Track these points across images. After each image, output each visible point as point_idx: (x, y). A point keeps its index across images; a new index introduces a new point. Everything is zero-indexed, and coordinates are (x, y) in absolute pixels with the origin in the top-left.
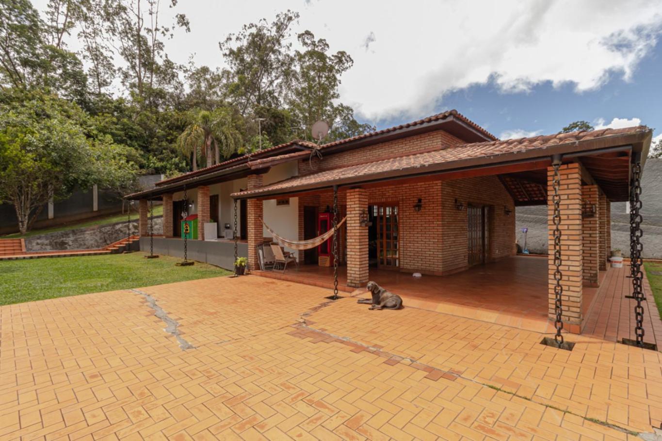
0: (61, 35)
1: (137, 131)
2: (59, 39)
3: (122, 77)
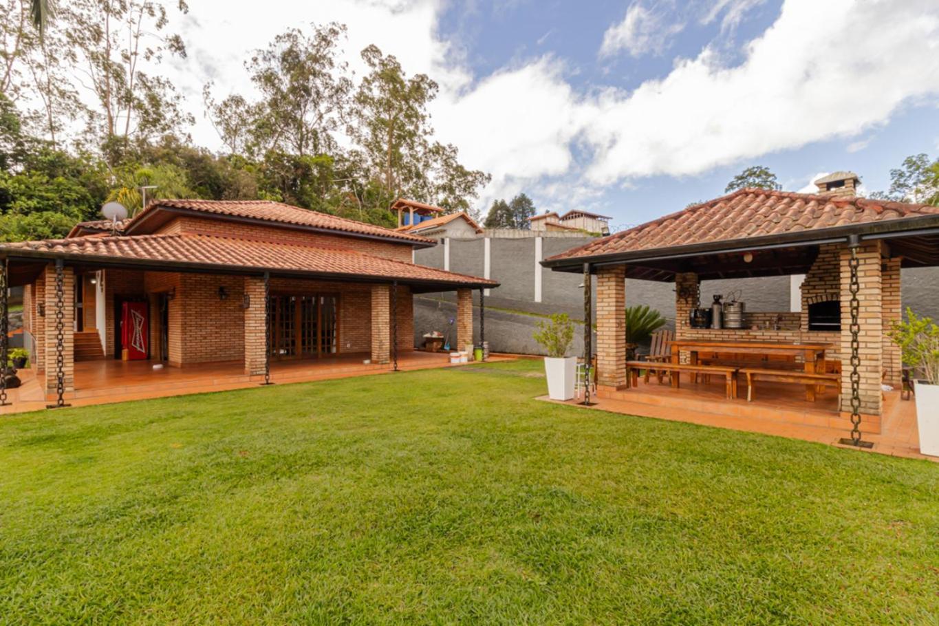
0: (11, 62)
1: (77, 193)
2: (9, 68)
3: (87, 118)
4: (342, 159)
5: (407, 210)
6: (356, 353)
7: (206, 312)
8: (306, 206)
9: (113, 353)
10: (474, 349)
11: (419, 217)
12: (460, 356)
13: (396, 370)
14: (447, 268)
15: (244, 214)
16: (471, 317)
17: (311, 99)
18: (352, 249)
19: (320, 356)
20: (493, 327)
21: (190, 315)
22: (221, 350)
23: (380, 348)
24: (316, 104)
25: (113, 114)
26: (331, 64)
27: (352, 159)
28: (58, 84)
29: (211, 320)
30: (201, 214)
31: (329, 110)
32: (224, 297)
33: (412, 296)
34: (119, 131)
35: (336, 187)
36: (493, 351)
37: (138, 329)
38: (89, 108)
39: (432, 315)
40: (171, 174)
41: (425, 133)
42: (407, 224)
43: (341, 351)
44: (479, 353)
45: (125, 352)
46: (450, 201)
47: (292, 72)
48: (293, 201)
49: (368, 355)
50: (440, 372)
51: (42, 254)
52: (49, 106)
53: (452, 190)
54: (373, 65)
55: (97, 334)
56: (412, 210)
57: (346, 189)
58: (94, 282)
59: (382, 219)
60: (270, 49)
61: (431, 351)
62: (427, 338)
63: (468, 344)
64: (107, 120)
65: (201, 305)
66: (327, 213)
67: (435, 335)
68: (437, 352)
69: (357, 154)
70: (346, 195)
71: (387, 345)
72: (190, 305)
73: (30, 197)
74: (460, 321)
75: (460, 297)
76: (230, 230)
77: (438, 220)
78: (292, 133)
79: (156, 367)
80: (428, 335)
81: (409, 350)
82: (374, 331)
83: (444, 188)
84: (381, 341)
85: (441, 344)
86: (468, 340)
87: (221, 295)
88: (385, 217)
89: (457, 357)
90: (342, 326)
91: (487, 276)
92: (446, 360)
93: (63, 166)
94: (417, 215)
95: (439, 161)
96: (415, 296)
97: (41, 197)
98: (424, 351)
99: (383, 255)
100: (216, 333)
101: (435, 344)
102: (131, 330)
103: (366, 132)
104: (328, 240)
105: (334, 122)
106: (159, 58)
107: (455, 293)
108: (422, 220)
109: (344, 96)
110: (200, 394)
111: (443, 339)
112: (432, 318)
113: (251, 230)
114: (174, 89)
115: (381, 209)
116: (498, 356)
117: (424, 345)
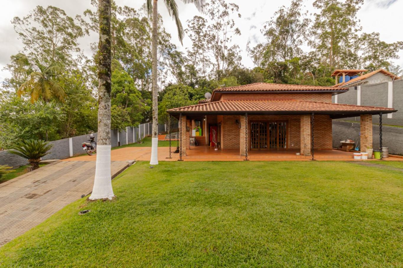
4: (305, 57)
5: (341, 75)
6: (296, 149)
7: (231, 130)
8: (286, 82)
9: (208, 143)
10: (373, 152)
11: (349, 77)
12: (361, 155)
13: (313, 160)
14: (359, 104)
15: (250, 90)
16: (371, 132)
17: (290, 34)
18: (295, 99)
19: (278, 149)
20: (394, 138)
21: (226, 131)
22: (236, 145)
23: (305, 147)
24: (292, 36)
25: (219, 63)
26: (299, 14)
27: (310, 56)
28: (205, 58)
29: (233, 133)
30: (237, 92)
31: (299, 36)
32: (237, 124)
33: (331, 120)
34: (221, 68)
35: (301, 71)
36: (392, 154)
37: (214, 136)
38: (213, 63)
39: (347, 131)
40: (233, 80)
41: (356, 30)
42: (341, 82)
43: (289, 148)
44: (378, 155)
45: (211, 143)
46: (374, 64)
47: (281, 26)
48: (280, 81)
49: (299, 150)
50: (342, 163)
51: (178, 112)
52: (203, 66)
53: (376, 58)
54: (320, 7)
55: (205, 137)
56: (344, 74)
57: (307, 71)
58: (205, 120)
59: (327, 82)
60: (271, 20)
61: (346, 151)
62: (343, 143)
63: (368, 148)
64: (217, 66)
65: (229, 127)
66: (296, 84)
67: (348, 142)
68: (350, 151)
69: (313, 53)
70: (307, 74)
71: (309, 146)
72: (226, 127)
73: (198, 95)
74: (362, 134)
75: (362, 120)
76: (240, 97)
77: (362, 77)
78: (280, 52)
79: (216, 149)
80: (343, 142)
81: (329, 149)
82: (302, 139)
83: (370, 58)
84: (305, 144)
85: (353, 147)
86: (369, 146)
87: (236, 123)
88: (328, 81)
89: (359, 156)
90: (289, 136)
91: (390, 106)
92: (351, 157)
93: (206, 84)
94: (347, 76)
95: (366, 44)
96: (333, 120)
97: (200, 94)
98: (341, 150)
99: (313, 100)
100: (235, 138)
101: (348, 147)
102: (212, 136)
103: (318, 42)
104: (282, 96)
105: (301, 41)
106: (231, 40)
107: (359, 117)
108: (351, 79)
109: (306, 27)
110: (220, 161)
111: (354, 144)
112: (347, 132)
113: (248, 96)
114: (239, 48)
115: (326, 77)
116: (397, 157)
117: (341, 147)
